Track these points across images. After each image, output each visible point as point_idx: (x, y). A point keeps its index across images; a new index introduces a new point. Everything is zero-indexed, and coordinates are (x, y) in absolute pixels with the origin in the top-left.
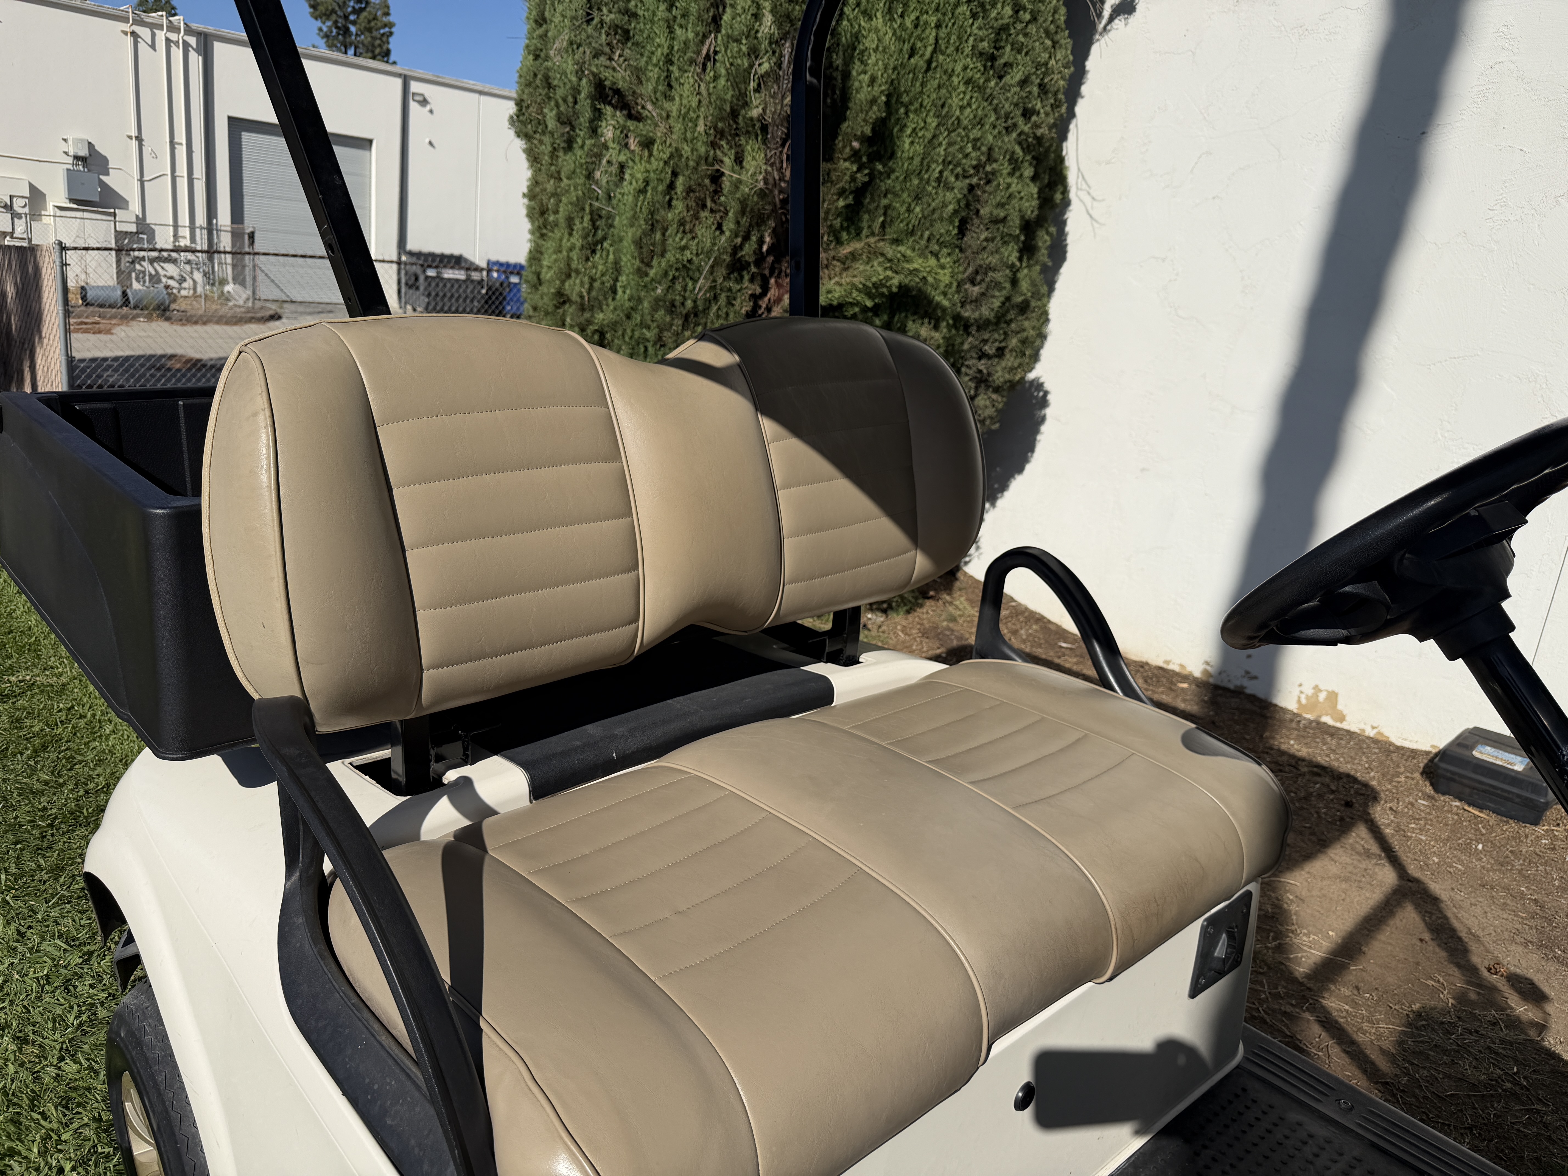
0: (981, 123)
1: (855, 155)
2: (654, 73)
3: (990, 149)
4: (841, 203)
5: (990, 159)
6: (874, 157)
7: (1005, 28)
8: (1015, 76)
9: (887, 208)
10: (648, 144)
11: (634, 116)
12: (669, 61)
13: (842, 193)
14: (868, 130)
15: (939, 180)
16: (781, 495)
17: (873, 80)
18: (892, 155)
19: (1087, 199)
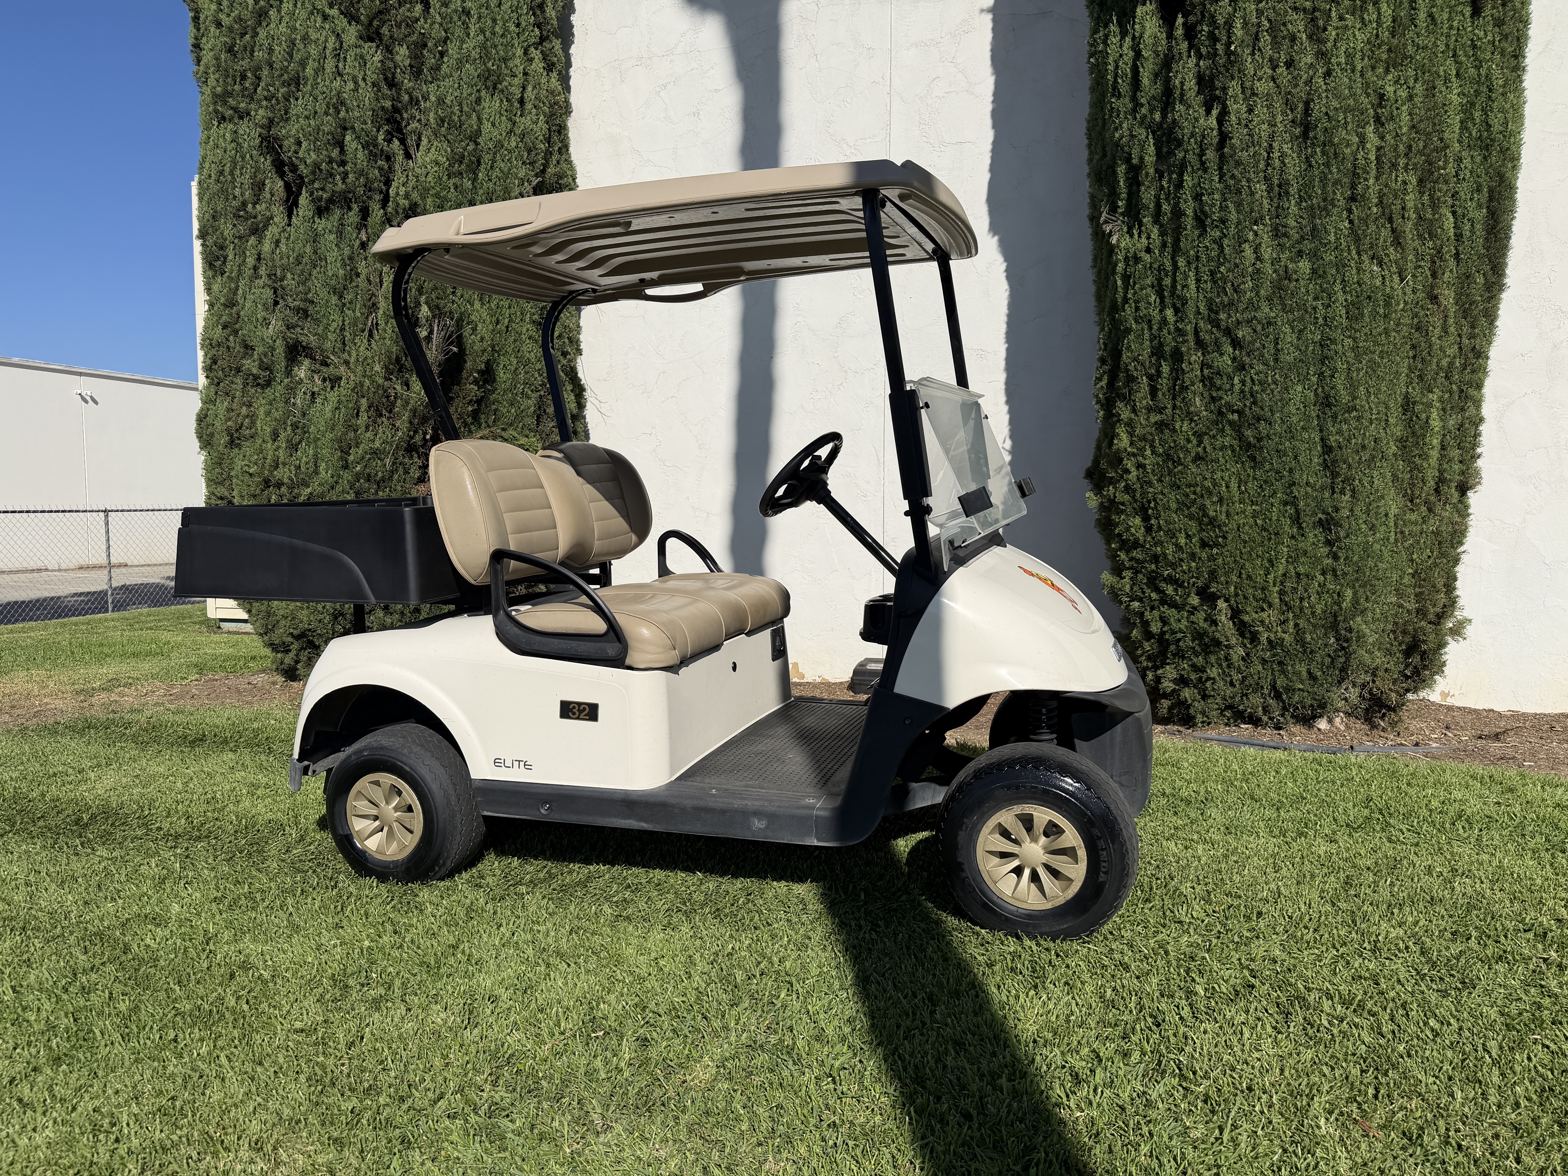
1: (476, 381)
2: (332, 337)
4: (470, 409)
6: (486, 382)
9: (496, 410)
10: (335, 381)
12: (343, 330)
13: (470, 403)
14: (481, 367)
15: (522, 393)
17: (482, 339)
18: (494, 380)
19: (596, 402)
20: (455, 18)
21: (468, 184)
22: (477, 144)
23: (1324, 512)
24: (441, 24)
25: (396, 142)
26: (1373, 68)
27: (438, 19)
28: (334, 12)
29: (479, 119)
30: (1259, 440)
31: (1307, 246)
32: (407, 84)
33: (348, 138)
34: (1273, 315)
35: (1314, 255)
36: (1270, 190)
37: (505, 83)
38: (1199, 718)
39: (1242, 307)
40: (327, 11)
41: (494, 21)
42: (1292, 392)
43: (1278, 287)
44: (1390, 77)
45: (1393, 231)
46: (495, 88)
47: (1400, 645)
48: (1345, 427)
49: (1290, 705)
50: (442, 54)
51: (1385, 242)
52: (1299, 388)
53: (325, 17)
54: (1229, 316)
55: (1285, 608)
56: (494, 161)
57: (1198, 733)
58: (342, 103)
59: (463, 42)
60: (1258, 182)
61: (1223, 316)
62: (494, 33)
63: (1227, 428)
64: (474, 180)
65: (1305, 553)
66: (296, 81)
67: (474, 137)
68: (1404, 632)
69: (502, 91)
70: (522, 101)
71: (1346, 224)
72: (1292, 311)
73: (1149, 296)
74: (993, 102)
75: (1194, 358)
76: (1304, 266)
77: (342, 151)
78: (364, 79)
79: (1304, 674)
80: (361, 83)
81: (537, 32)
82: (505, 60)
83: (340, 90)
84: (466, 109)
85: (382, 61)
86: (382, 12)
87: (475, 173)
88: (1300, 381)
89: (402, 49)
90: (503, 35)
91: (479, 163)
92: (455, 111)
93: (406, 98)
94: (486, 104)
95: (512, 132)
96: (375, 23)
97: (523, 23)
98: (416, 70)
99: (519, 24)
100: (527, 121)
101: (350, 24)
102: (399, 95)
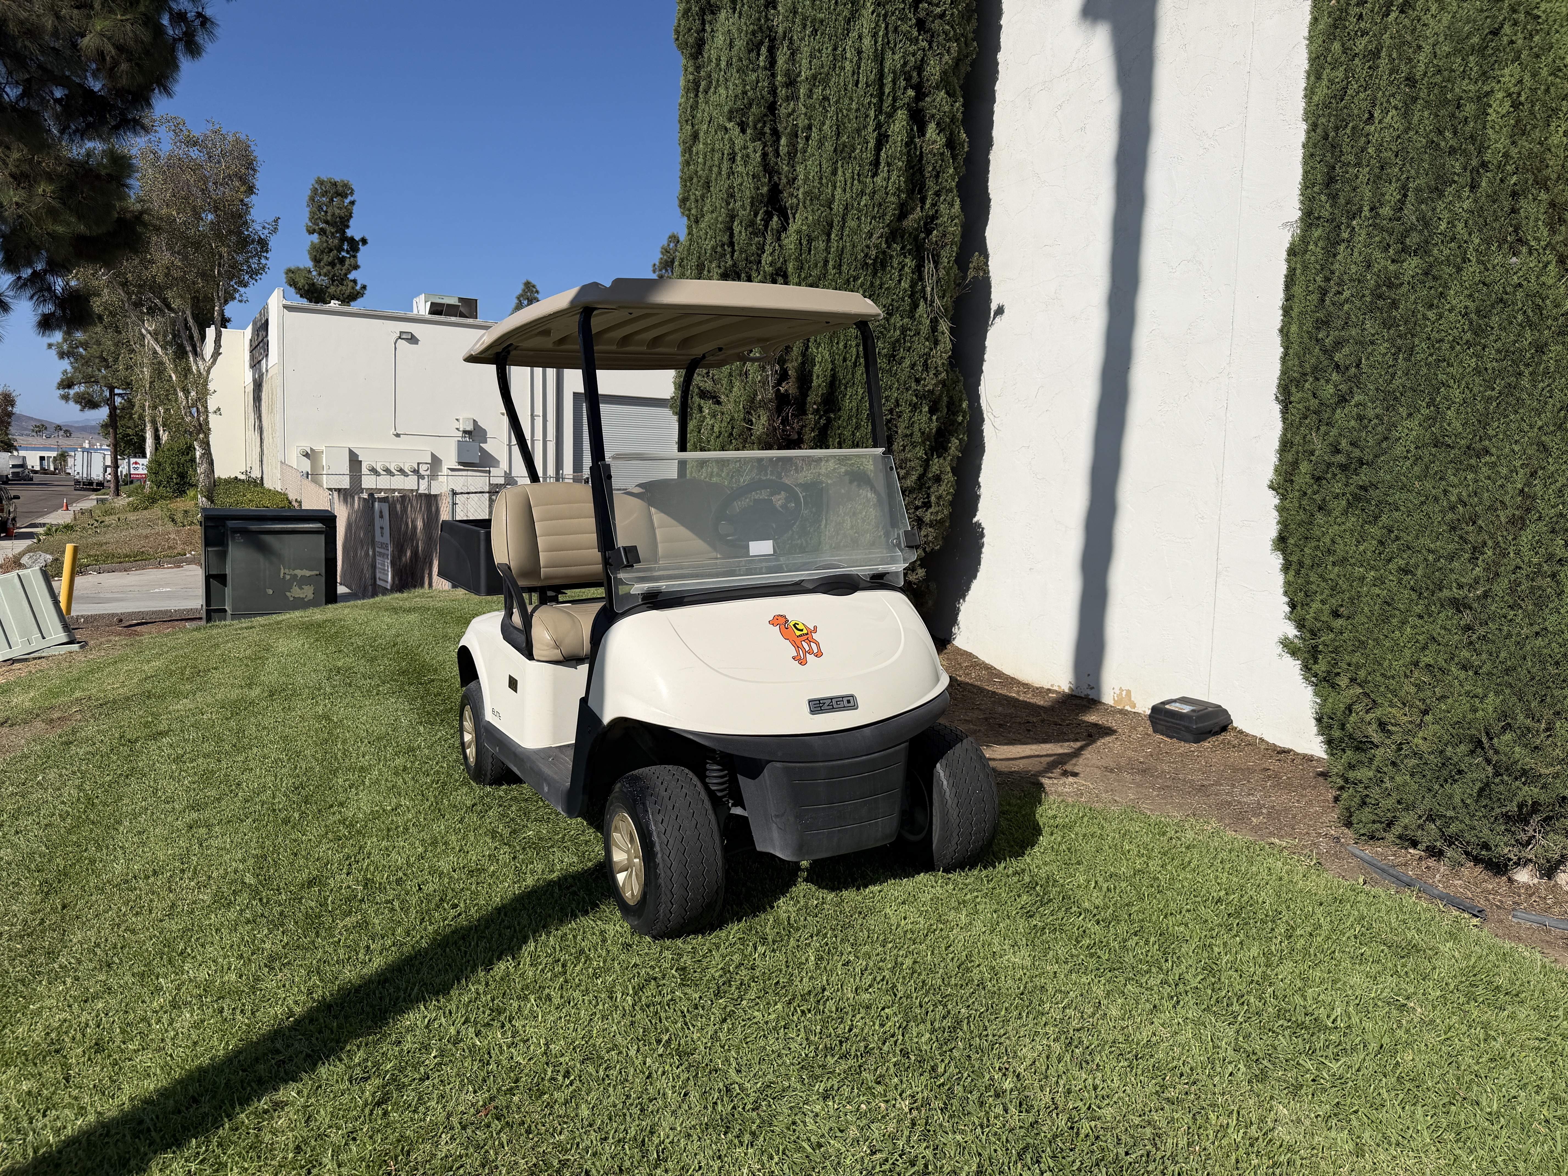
1: (817, 411)
2: (725, 381)
3: (897, 401)
5: (897, 405)
6: (826, 412)
8: (907, 363)
10: (722, 414)
11: (719, 403)
12: (731, 375)
13: (813, 430)
14: (820, 399)
16: (657, 531)
17: (818, 376)
18: (839, 410)
19: (992, 417)
20: (817, 106)
21: (822, 245)
22: (831, 209)
23: (1450, 588)
24: (806, 114)
25: (775, 218)
27: (804, 110)
28: (729, 125)
29: (835, 187)
30: (1366, 489)
31: (1413, 240)
32: (786, 169)
33: (736, 223)
34: (1372, 331)
35: (1422, 250)
36: (1370, 173)
37: (858, 151)
39: (1339, 323)
40: (727, 125)
41: (851, 99)
42: (1399, 428)
43: (1376, 295)
45: (1552, 204)
46: (850, 157)
48: (1471, 476)
50: (807, 138)
51: (1537, 220)
52: (1409, 424)
53: (726, 130)
54: (1329, 335)
55: (1422, 706)
56: (844, 221)
57: (1360, 849)
58: (732, 196)
59: (824, 124)
60: (1358, 165)
61: (1322, 335)
62: (850, 110)
63: (1338, 471)
64: (829, 240)
65: (1434, 639)
66: (707, 185)
67: (829, 204)
69: (855, 158)
70: (876, 163)
71: (1467, 204)
72: (1395, 324)
75: (1307, 385)
77: (732, 235)
78: (748, 174)
79: (1456, 799)
80: (746, 178)
81: (911, 93)
82: (858, 131)
83: (731, 187)
84: (824, 181)
85: (765, 155)
86: (765, 115)
87: (829, 235)
88: (1410, 415)
89: (783, 141)
90: (858, 110)
91: (831, 225)
92: (816, 184)
93: (784, 181)
94: (840, 173)
95: (863, 193)
96: (759, 125)
97: (887, 91)
98: (792, 155)
99: (881, 93)
100: (878, 180)
101: (743, 131)
102: (780, 179)
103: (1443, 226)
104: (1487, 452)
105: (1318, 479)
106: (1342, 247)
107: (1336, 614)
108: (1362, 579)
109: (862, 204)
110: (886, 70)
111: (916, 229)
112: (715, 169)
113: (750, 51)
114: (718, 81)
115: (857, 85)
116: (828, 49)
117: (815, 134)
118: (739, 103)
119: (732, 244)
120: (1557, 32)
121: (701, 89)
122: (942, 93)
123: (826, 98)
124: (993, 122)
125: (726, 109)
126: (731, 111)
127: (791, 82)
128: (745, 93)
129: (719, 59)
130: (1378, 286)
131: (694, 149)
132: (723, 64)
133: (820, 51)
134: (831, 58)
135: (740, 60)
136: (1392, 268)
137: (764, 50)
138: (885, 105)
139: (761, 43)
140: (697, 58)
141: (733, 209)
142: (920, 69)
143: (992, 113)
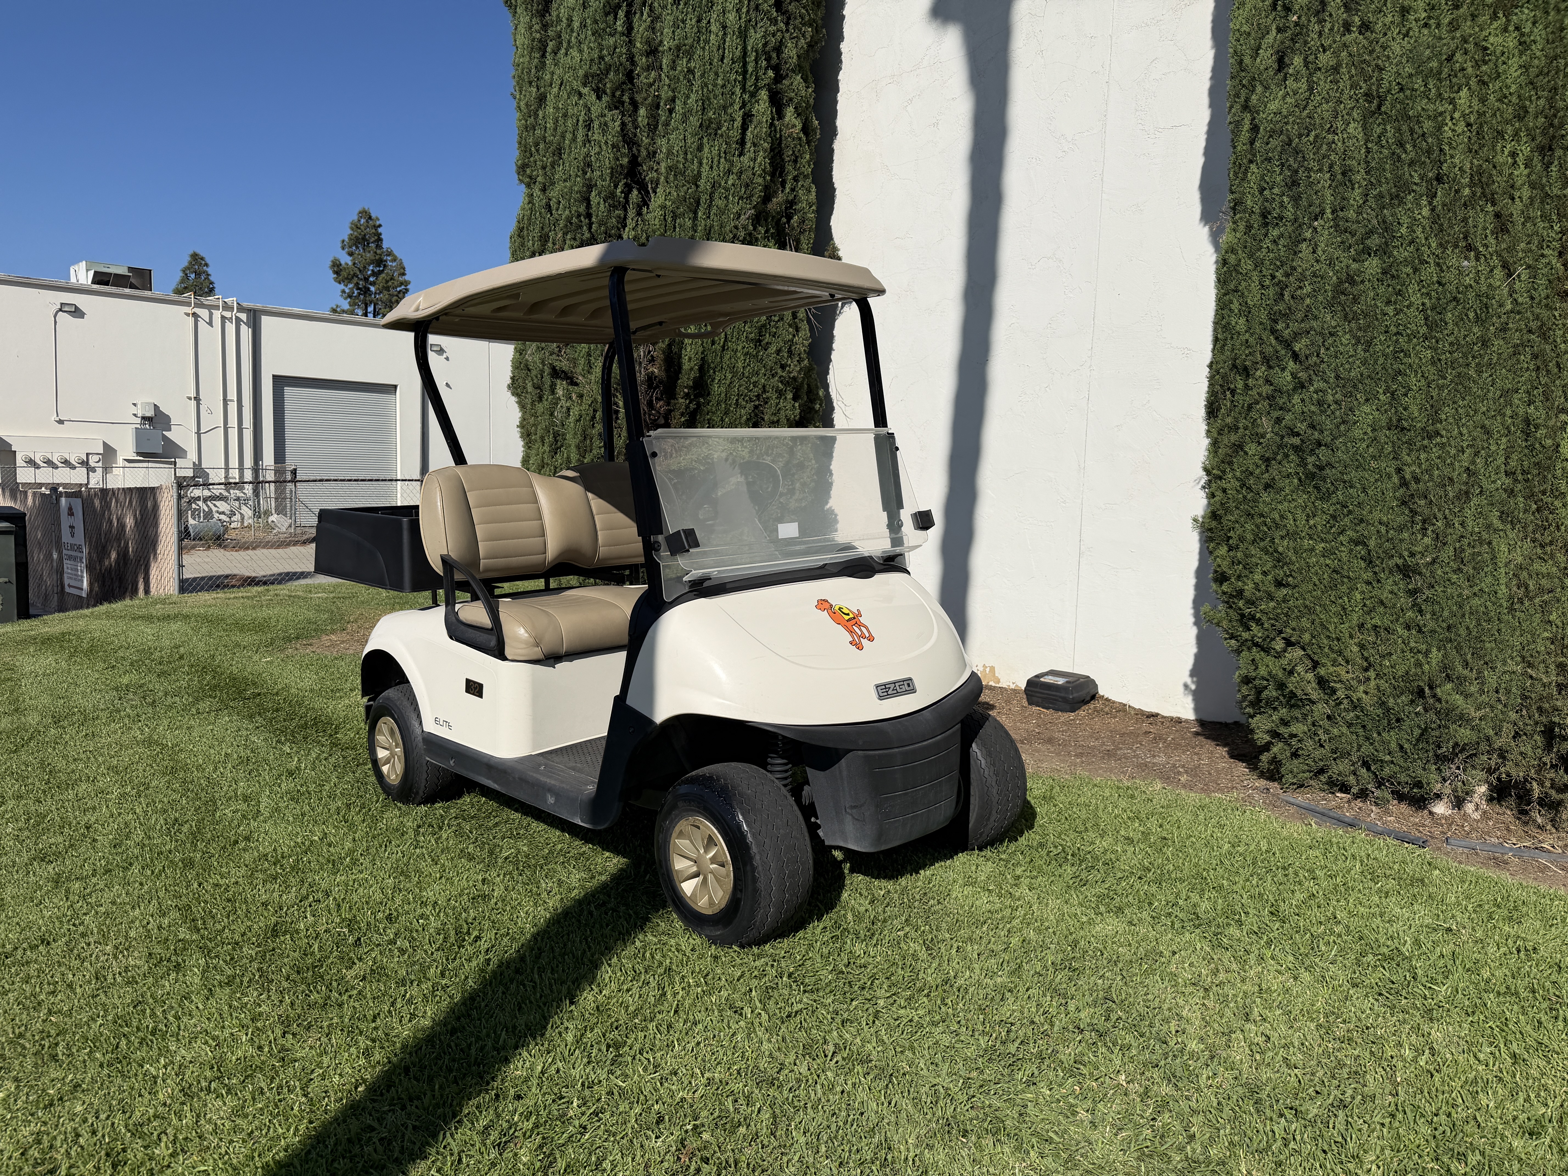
0: (757, 374)
1: (687, 396)
2: (582, 361)
3: (764, 386)
4: (683, 419)
5: (764, 391)
6: (697, 396)
7: (764, 326)
8: (773, 349)
10: (581, 396)
11: (574, 383)
12: (589, 355)
13: (682, 414)
14: (691, 383)
16: (596, 517)
17: (690, 359)
18: (709, 394)
19: (842, 406)
20: (681, 78)
21: (689, 223)
22: (697, 186)
23: (1401, 556)
24: (669, 86)
25: (635, 192)
26: (1474, 17)
27: (667, 81)
28: (585, 91)
29: (701, 164)
30: (1321, 468)
31: (1374, 241)
32: (646, 141)
33: (593, 194)
34: (1334, 323)
35: (1384, 251)
36: (1333, 178)
37: (724, 129)
38: (1289, 778)
39: (1300, 315)
40: (581, 89)
41: (717, 74)
42: (1357, 413)
43: (1338, 290)
44: (1495, 25)
45: (1498, 215)
46: (716, 134)
47: (1537, 723)
48: (1423, 456)
49: (1383, 779)
50: (671, 111)
51: (1485, 229)
52: (1366, 409)
53: (580, 95)
54: (1288, 326)
55: (1365, 664)
56: (711, 199)
57: (1289, 796)
58: (589, 165)
59: (688, 97)
60: (1320, 170)
61: (1280, 326)
62: (715, 85)
63: (1291, 452)
64: (695, 218)
65: (1382, 603)
66: (559, 152)
67: (696, 181)
68: (1540, 709)
69: (722, 136)
70: (742, 142)
71: (1426, 212)
72: (1356, 318)
73: (1231, 302)
74: (1212, 78)
75: (1258, 373)
76: (1373, 265)
77: (589, 206)
78: (606, 143)
79: (1393, 746)
80: (604, 148)
81: (771, 73)
82: (725, 108)
83: (588, 155)
84: (689, 156)
85: (623, 124)
86: (624, 83)
87: (695, 213)
88: (1367, 400)
89: (642, 112)
90: (723, 86)
91: (698, 203)
92: (681, 159)
93: (644, 153)
94: (706, 150)
95: (729, 172)
96: (618, 93)
97: (750, 70)
98: (653, 127)
99: (745, 72)
100: (745, 159)
101: (599, 98)
102: (639, 151)
103: (1404, 230)
104: (1438, 433)
105: (1267, 461)
106: (1304, 245)
107: (1279, 584)
108: (1312, 550)
109: (730, 182)
110: (749, 48)
111: (778, 213)
112: (569, 136)
113: (607, 14)
114: (569, 42)
115: (722, 60)
116: (691, 22)
117: (679, 108)
118: (595, 68)
119: (589, 216)
120: (1504, 63)
121: (549, 49)
122: (799, 77)
123: (691, 71)
124: (836, 111)
125: (581, 73)
126: (586, 76)
127: (653, 51)
128: (601, 58)
129: (570, 20)
130: (1341, 282)
131: (541, 113)
132: (576, 25)
133: (683, 21)
134: (695, 30)
135: (596, 22)
136: (1355, 266)
137: (621, 14)
138: (749, 84)
139: (619, 6)
140: (543, 16)
141: (590, 179)
142: (778, 49)
143: (836, 102)
